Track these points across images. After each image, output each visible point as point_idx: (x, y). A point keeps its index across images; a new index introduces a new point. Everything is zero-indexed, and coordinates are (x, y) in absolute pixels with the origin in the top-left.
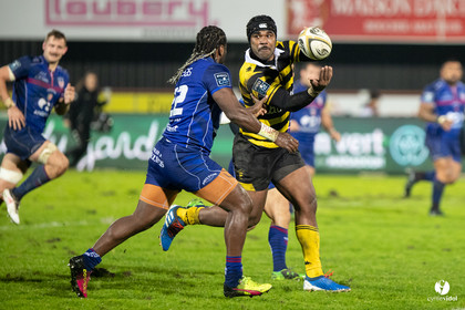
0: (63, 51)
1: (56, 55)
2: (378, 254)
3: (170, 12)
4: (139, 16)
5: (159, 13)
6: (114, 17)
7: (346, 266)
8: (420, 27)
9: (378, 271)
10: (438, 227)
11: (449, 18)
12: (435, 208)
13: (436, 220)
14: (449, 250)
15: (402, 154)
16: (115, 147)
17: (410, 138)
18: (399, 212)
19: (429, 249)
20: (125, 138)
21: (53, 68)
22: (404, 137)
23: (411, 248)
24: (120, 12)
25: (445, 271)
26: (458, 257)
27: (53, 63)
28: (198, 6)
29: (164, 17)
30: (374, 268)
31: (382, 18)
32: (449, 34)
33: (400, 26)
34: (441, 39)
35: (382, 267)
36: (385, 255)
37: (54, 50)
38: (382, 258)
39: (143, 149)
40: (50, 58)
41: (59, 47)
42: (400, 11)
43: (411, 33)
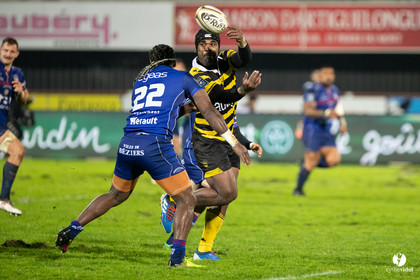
0: (16, 55)
1: (9, 58)
2: (250, 228)
3: (77, 26)
4: (51, 29)
5: (68, 27)
6: (30, 30)
7: (224, 238)
8: (285, 38)
9: (250, 242)
10: (300, 205)
11: (310, 31)
12: (299, 190)
13: (300, 199)
14: (309, 225)
15: (270, 144)
16: (30, 139)
17: (277, 131)
18: (268, 192)
19: (293, 224)
20: (39, 131)
21: (8, 69)
22: (272, 130)
23: (277, 222)
24: (34, 26)
25: (306, 242)
26: (317, 231)
27: (7, 65)
28: (100, 21)
29: (72, 30)
30: (247, 239)
31: (254, 31)
32: (309, 45)
33: (269, 38)
34: (303, 49)
35: (253, 239)
36: (256, 229)
37: (8, 54)
38: (254, 231)
39: (54, 140)
40: (5, 61)
41: (12, 51)
42: (269, 25)
43: (278, 44)
